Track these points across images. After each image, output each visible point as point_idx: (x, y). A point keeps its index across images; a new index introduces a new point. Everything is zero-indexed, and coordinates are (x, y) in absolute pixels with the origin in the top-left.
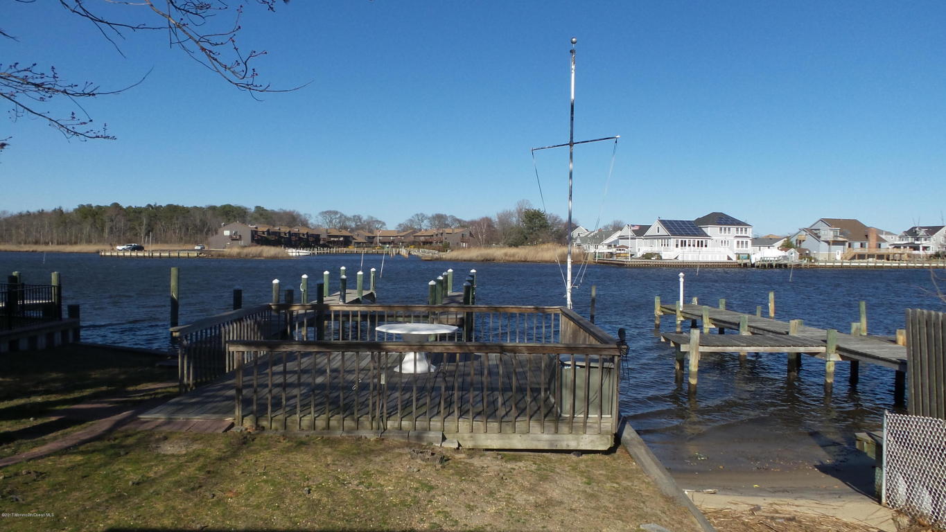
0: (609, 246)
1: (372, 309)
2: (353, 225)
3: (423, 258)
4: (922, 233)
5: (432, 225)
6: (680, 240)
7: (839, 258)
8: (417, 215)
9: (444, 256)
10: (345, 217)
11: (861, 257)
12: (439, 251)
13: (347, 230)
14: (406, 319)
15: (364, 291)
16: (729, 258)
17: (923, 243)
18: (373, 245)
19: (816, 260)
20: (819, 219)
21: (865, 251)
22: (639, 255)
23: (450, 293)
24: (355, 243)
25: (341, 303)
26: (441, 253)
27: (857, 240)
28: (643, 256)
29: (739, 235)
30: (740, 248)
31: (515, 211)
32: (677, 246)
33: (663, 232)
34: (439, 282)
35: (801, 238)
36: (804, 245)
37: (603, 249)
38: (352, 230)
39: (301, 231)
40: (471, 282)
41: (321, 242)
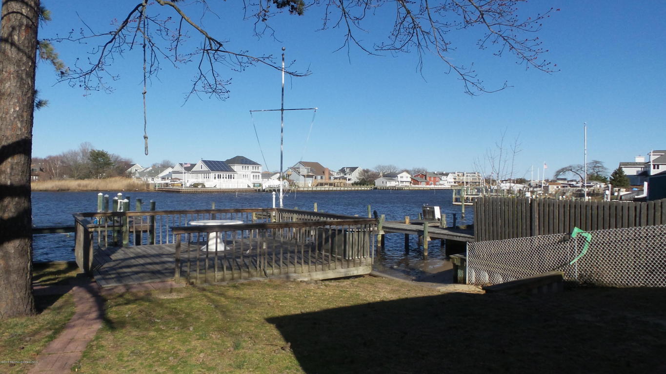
0: (163, 178)
4: (348, 171)
6: (217, 174)
7: (310, 185)
11: (321, 184)
16: (249, 186)
17: (348, 176)
19: (299, 187)
20: (298, 162)
21: (323, 181)
22: (188, 185)
27: (319, 175)
28: (191, 185)
29: (254, 171)
30: (255, 180)
31: (79, 151)
32: (215, 178)
33: (205, 168)
35: (289, 173)
36: (291, 178)
37: (158, 181)
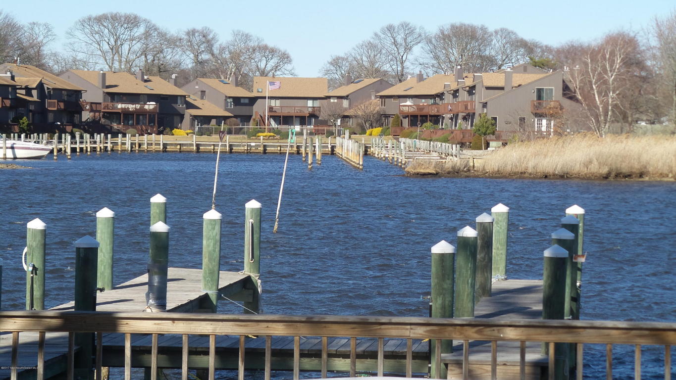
1: (249, 330)
2: (188, 62)
3: (409, 169)
5: (440, 63)
8: (390, 29)
9: (478, 164)
10: (162, 35)
12: (462, 145)
13: (167, 78)
14: (360, 365)
15: (223, 274)
18: (251, 125)
23: (498, 280)
24: (195, 117)
25: (154, 312)
26: (468, 153)
34: (464, 245)
38: (184, 78)
39: (21, 80)
40: (570, 246)
41: (86, 116)
